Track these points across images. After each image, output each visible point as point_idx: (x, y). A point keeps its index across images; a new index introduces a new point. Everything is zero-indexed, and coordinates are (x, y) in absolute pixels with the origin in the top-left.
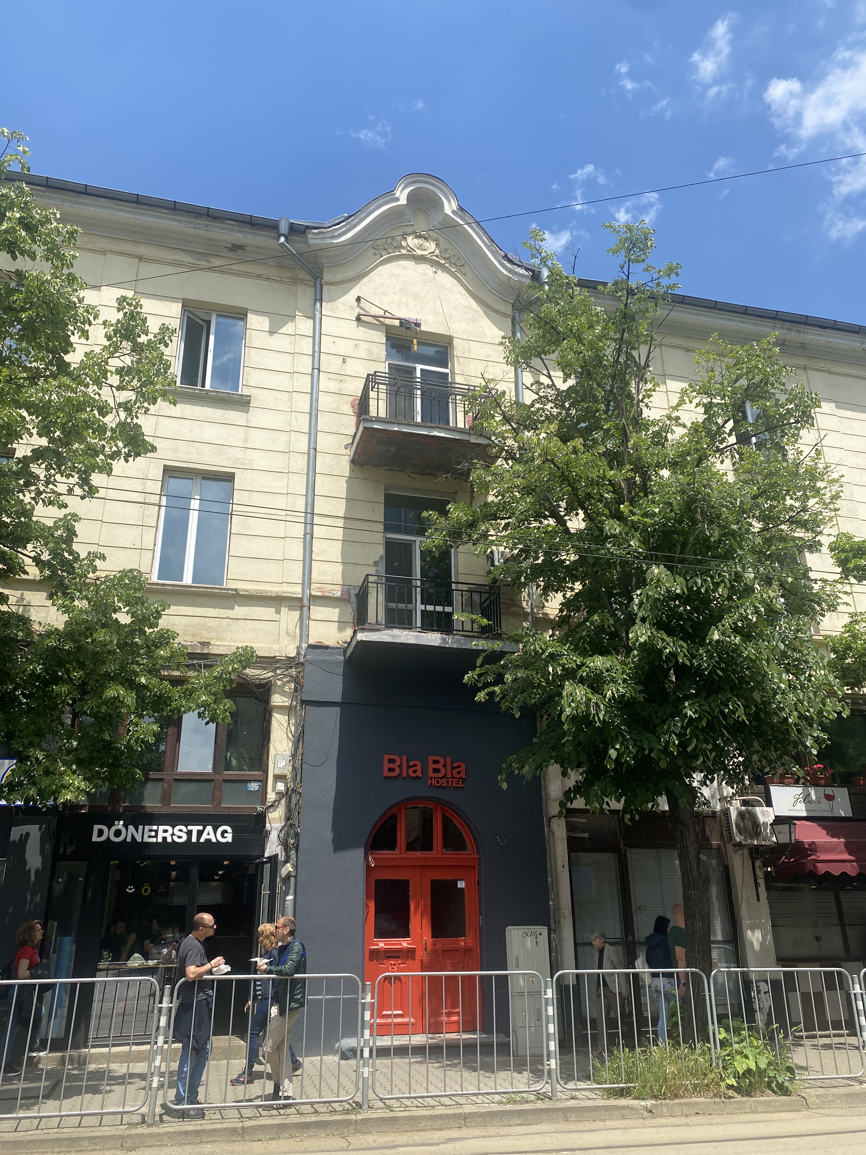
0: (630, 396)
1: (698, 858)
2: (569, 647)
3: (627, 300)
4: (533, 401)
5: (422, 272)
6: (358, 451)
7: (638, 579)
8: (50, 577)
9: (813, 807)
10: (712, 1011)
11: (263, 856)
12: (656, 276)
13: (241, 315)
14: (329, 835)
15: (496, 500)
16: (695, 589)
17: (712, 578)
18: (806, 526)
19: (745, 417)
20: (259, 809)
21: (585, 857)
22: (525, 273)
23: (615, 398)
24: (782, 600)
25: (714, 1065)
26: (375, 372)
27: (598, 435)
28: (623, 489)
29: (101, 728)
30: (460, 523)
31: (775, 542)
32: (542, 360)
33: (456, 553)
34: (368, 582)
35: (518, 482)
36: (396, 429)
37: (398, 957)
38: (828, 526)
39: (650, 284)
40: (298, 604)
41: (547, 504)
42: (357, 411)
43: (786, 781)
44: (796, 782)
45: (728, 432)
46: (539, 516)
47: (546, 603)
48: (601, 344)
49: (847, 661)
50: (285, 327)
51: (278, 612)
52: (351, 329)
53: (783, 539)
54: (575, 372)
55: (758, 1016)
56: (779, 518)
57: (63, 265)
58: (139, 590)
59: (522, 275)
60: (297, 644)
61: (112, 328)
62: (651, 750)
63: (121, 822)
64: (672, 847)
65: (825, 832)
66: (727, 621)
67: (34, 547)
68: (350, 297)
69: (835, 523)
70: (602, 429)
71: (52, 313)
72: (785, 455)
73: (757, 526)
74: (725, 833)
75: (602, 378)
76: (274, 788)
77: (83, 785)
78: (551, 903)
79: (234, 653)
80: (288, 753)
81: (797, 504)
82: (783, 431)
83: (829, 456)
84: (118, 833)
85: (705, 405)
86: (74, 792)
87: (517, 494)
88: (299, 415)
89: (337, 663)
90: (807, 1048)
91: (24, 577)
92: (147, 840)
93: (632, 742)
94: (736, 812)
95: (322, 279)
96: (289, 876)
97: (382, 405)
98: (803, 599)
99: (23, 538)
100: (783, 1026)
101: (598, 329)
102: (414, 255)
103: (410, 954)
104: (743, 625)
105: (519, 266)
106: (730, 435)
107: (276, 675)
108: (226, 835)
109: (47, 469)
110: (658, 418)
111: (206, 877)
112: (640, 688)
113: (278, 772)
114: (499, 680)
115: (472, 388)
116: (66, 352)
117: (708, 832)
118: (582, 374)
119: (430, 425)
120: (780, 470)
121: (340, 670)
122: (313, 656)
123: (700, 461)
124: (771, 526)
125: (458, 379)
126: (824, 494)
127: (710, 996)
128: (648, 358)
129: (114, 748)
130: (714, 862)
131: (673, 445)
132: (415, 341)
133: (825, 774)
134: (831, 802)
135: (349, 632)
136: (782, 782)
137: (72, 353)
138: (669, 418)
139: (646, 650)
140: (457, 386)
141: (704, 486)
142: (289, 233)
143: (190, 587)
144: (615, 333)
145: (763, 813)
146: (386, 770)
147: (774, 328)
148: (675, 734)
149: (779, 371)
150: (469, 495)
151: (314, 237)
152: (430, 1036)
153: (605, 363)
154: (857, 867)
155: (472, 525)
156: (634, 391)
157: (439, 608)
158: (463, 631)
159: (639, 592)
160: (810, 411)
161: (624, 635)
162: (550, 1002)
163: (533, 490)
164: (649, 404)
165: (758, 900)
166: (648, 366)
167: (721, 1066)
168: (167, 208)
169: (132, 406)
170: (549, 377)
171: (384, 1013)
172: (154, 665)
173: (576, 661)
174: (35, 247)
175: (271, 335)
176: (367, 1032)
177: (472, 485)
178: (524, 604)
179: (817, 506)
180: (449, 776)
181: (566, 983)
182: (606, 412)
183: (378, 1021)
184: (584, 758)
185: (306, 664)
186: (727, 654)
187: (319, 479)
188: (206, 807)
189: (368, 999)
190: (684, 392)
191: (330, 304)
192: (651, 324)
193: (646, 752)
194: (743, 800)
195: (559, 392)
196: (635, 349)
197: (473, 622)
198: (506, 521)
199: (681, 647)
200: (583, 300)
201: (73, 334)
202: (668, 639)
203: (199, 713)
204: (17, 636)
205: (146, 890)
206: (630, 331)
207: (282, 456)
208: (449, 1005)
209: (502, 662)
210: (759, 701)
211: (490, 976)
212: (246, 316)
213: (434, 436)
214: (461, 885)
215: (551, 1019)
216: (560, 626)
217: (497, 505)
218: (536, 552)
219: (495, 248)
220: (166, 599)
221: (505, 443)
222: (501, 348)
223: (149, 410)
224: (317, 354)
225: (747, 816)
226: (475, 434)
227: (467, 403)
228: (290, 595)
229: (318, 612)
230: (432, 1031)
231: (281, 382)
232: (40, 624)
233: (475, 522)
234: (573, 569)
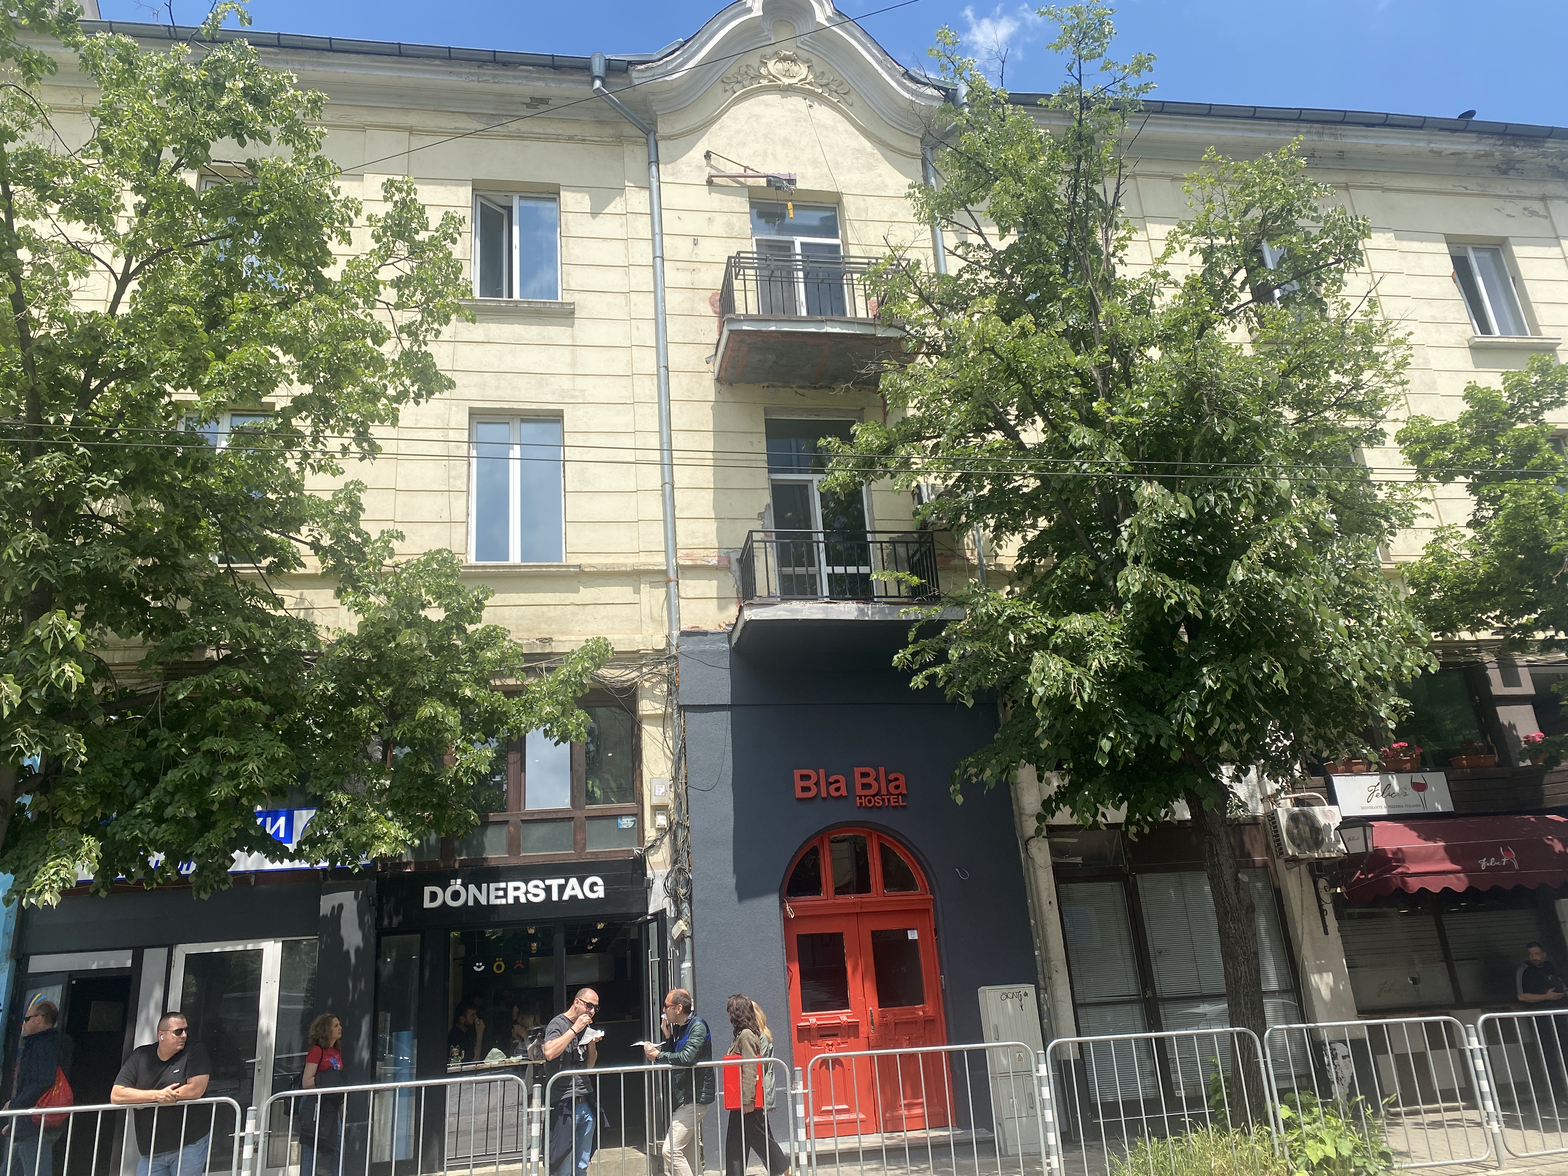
0: (1096, 249)
1: (1237, 879)
2: (1035, 605)
3: (1081, 114)
4: (960, 271)
5: (793, 108)
6: (724, 365)
7: (1126, 504)
8: (335, 568)
9: (1394, 801)
10: (1270, 1085)
11: (647, 913)
12: (1119, 75)
13: (551, 193)
14: (731, 881)
15: (919, 414)
16: (1207, 510)
17: (1230, 492)
18: (1360, 409)
19: (1262, 262)
20: (637, 851)
21: (1080, 890)
22: (935, 93)
23: (1075, 254)
24: (1334, 517)
25: (1277, 1154)
26: (739, 253)
27: (1054, 308)
28: (1095, 381)
29: (418, 759)
30: (871, 450)
31: (1317, 435)
32: (969, 212)
33: (869, 491)
34: (753, 541)
35: (946, 384)
36: (773, 328)
37: (836, 1035)
38: (1394, 407)
39: (1111, 88)
40: (662, 578)
41: (989, 411)
42: (718, 310)
43: (1355, 768)
44: (1367, 768)
45: (1238, 285)
46: (980, 430)
47: (998, 550)
48: (1048, 180)
49: (1433, 597)
50: (612, 205)
51: (637, 591)
52: (702, 197)
53: (1329, 431)
54: (1016, 224)
55: (1336, 1089)
56: (1321, 402)
57: (308, 147)
58: (451, 576)
59: (931, 97)
60: (666, 632)
61: (379, 224)
62: (1159, 737)
63: (459, 881)
64: (1199, 868)
65: (1415, 834)
66: (1256, 551)
67: (310, 530)
68: (697, 153)
69: (1403, 402)
70: (1059, 299)
71: (300, 214)
72: (1323, 311)
73: (1290, 415)
74: (1272, 845)
75: (1054, 228)
76: (653, 822)
77: (401, 835)
78: (1036, 953)
79: (583, 648)
80: (668, 776)
81: (1346, 380)
82: (1318, 277)
83: (1390, 308)
84: (456, 895)
85: (1203, 251)
86: (390, 844)
87: (947, 402)
88: (641, 324)
89: (721, 653)
90: (1408, 1128)
91: (301, 570)
92: (494, 901)
93: (1131, 728)
94: (1286, 816)
95: (655, 132)
96: (682, 937)
97: (752, 297)
98: (1362, 513)
99: (294, 518)
100: (1371, 1099)
101: (1043, 161)
102: (779, 86)
103: (852, 1030)
104: (1278, 555)
105: (925, 84)
106: (1242, 289)
107: (642, 675)
108: (595, 888)
109: (315, 424)
110: (1137, 277)
111: (576, 947)
112: (1139, 653)
113: (655, 801)
114: (942, 657)
115: (874, 261)
116: (325, 265)
117: (1248, 845)
118: (1025, 225)
119: (819, 318)
120: (1318, 333)
121: (726, 662)
122: (689, 645)
123: (1202, 330)
124: (1309, 414)
125: (854, 251)
126: (1385, 363)
127: (1265, 1063)
128: (1117, 193)
129: (437, 784)
130: (1259, 885)
131: (1163, 313)
132: (790, 205)
133: (1411, 756)
134: (1421, 793)
135: (733, 610)
136: (1349, 769)
137: (332, 266)
138: (1154, 275)
139: (1143, 601)
140: (852, 260)
141: (1211, 365)
142: (606, 74)
143: (519, 567)
144: (1068, 162)
145: (1325, 814)
146: (798, 790)
147: (1297, 133)
148: (1191, 713)
149: (1308, 191)
150: (881, 410)
151: (641, 75)
152: (886, 1135)
153: (1057, 206)
154: (1466, 880)
155: (888, 450)
156: (1101, 242)
157: (852, 570)
158: (887, 596)
159: (1127, 522)
160: (1356, 244)
161: (1111, 583)
162: (1045, 1081)
163: (970, 394)
164: (1125, 258)
165: (1326, 933)
166: (1119, 205)
167: (1287, 1154)
168: (440, 58)
169: (417, 329)
170: (980, 234)
171: (824, 1108)
172: (481, 672)
173: (1045, 624)
174: (269, 127)
175: (594, 218)
176: (802, 1133)
177: (883, 396)
178: (968, 554)
179: (1375, 379)
180: (884, 792)
181: (1066, 1058)
182: (1064, 275)
183: (816, 1119)
184: (1066, 753)
185: (680, 657)
186: (1258, 596)
187: (675, 408)
188: (566, 853)
189: (800, 1089)
190: (1173, 238)
191: (669, 166)
192: (1117, 145)
193: (1153, 741)
194: (1296, 798)
195: (996, 255)
196: (1098, 182)
197: (899, 582)
198: (935, 441)
199: (1192, 593)
200: (1019, 122)
201: (330, 238)
202: (1171, 583)
203: (545, 731)
204: (300, 647)
205: (499, 966)
206: (1089, 157)
207: (623, 381)
208: (909, 1092)
209: (943, 634)
210: (1308, 658)
211: (961, 1052)
212: (559, 194)
213: (826, 334)
214: (913, 935)
215: (1048, 1104)
216: (1020, 579)
217: (920, 420)
218: (980, 481)
219: (890, 63)
220: (491, 585)
221: (924, 334)
222: (910, 201)
223: (440, 332)
224: (658, 238)
225: (1302, 819)
226: (882, 325)
227: (868, 283)
228: (651, 567)
229: (690, 587)
230: (889, 1128)
231: (613, 280)
232: (328, 629)
233: (891, 446)
234: (1034, 499)
